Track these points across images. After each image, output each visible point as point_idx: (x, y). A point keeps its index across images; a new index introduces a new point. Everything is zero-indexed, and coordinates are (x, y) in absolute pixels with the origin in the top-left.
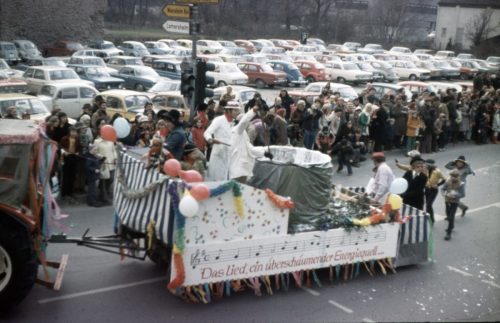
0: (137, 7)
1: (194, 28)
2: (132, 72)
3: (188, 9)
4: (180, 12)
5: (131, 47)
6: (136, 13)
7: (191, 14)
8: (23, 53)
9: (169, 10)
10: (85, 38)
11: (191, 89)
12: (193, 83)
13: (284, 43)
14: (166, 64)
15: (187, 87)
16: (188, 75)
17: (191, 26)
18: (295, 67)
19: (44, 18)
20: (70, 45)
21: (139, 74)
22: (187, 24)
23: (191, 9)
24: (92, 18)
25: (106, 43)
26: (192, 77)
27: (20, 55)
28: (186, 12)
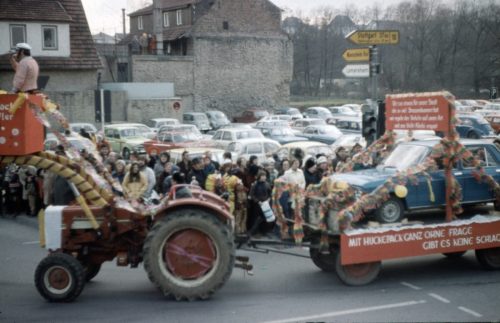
0: (322, 81)
1: (374, 70)
2: (316, 132)
3: (367, 51)
4: (360, 55)
5: (316, 113)
6: (321, 86)
7: (371, 56)
8: (214, 123)
9: (348, 55)
10: (271, 107)
11: (372, 131)
12: (375, 126)
13: (473, 102)
14: (349, 123)
15: (368, 129)
16: (369, 117)
17: (371, 68)
18: (485, 122)
19: (233, 90)
20: (257, 113)
21: (322, 133)
22: (367, 67)
23: (371, 51)
24: (278, 86)
25: (292, 109)
26: (373, 119)
27: (211, 125)
28: (365, 54)
